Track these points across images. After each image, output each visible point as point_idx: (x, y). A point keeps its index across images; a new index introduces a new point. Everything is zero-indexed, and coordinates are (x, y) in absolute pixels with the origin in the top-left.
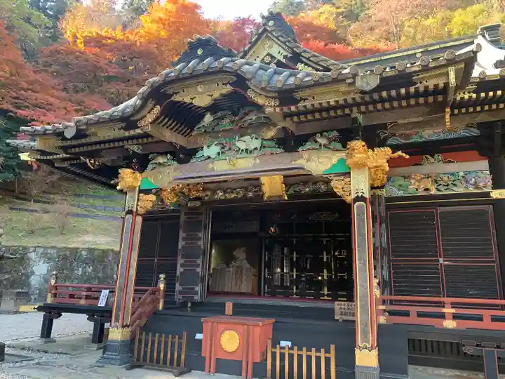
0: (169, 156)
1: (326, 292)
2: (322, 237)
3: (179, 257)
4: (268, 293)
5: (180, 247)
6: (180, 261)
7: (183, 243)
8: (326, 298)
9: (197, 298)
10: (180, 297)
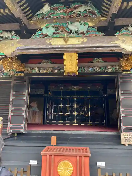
0: (13, 33)
1: (75, 122)
2: (74, 97)
3: (10, 106)
4: (48, 123)
5: (11, 100)
6: (11, 109)
7: (13, 98)
8: (75, 124)
9: (22, 131)
10: (11, 131)
